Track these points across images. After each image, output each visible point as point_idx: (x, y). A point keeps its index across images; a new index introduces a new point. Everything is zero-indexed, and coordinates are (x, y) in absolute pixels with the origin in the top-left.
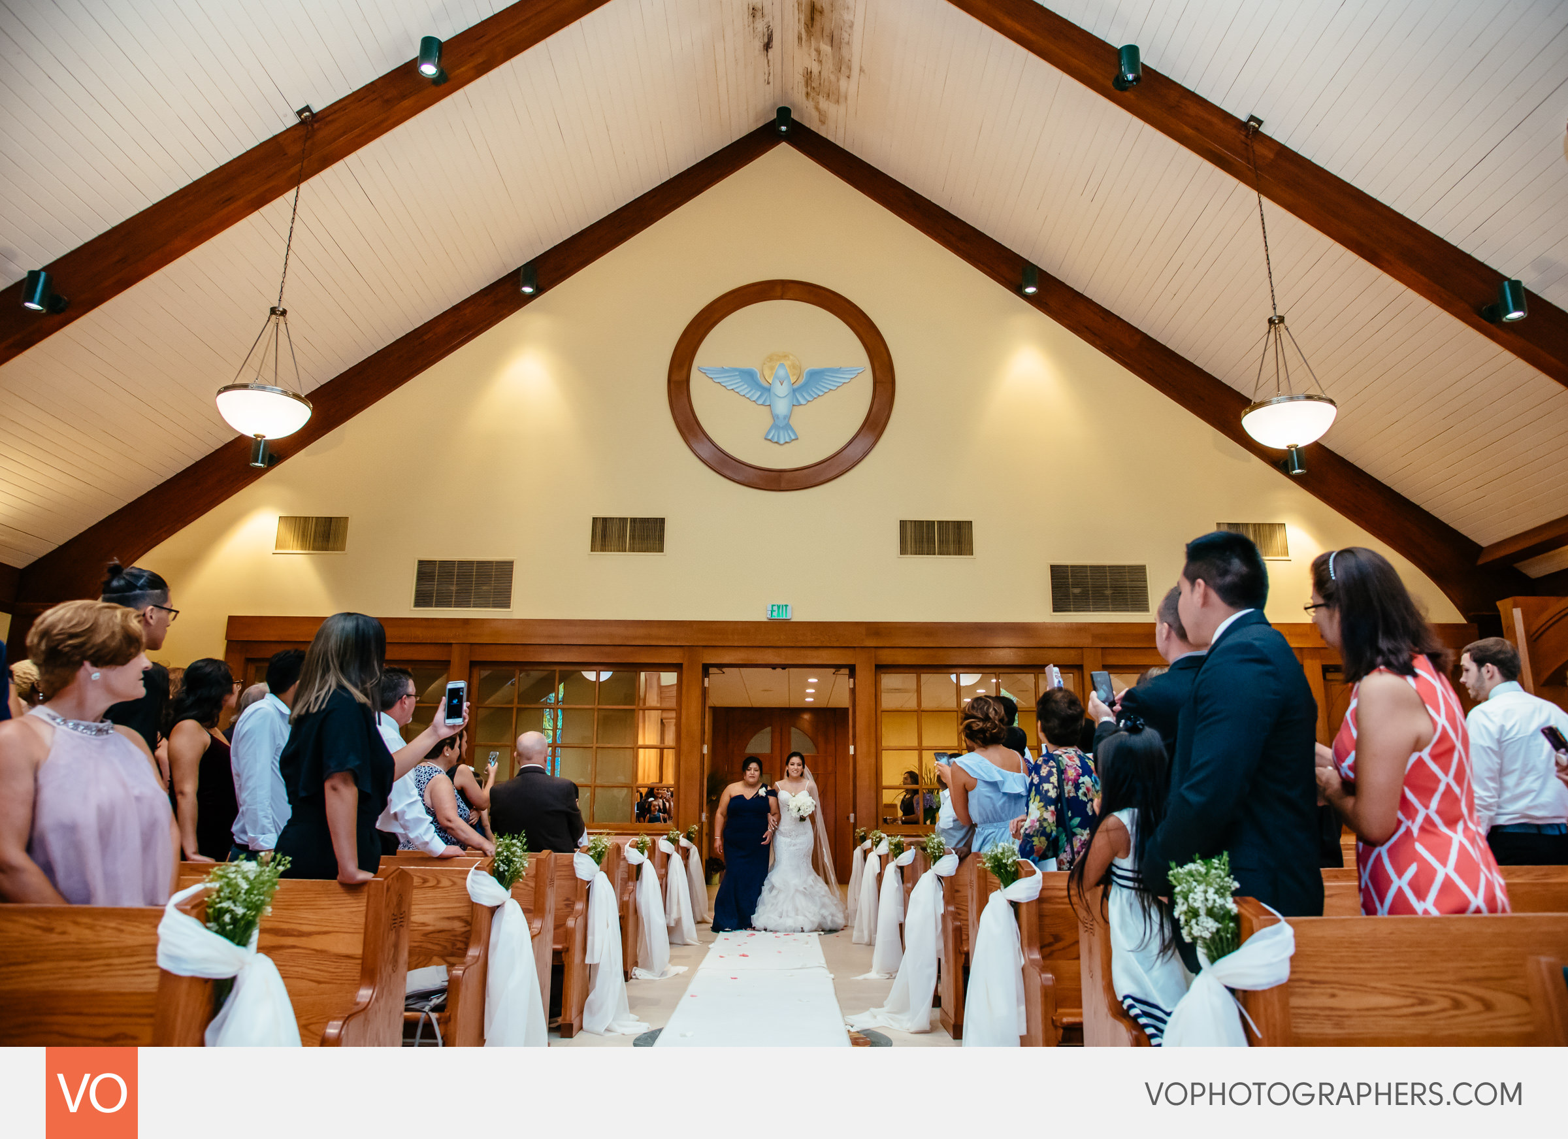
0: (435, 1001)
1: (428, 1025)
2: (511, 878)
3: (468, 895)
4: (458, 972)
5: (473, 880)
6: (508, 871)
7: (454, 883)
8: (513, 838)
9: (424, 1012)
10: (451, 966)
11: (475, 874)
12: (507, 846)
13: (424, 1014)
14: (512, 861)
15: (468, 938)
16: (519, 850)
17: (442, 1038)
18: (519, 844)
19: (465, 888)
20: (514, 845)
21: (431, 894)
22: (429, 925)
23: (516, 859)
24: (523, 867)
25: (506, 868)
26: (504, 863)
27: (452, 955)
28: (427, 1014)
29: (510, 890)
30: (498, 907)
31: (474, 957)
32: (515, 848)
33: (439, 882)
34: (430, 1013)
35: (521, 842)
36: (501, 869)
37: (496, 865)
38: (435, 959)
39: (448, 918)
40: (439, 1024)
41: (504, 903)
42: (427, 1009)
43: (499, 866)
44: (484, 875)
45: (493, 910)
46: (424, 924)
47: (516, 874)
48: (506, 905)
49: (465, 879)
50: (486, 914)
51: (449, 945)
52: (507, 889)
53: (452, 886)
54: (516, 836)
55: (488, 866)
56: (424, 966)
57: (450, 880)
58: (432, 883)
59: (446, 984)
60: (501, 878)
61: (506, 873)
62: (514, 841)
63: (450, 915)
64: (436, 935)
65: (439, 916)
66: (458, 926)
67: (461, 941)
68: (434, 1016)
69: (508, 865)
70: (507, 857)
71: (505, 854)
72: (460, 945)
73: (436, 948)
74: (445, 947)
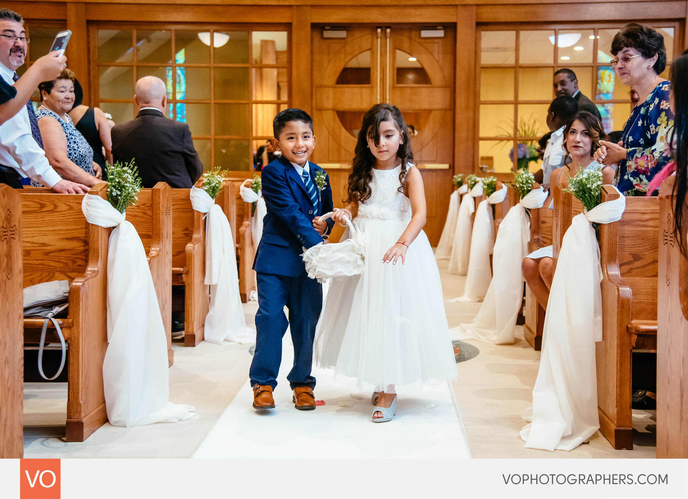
0: (57, 310)
1: (52, 331)
2: (124, 202)
3: (84, 218)
4: (77, 283)
5: (88, 204)
6: (120, 195)
7: (71, 208)
8: (124, 166)
9: (47, 318)
10: (71, 279)
11: (89, 198)
12: (118, 173)
13: (47, 320)
14: (124, 187)
15: (87, 256)
16: (130, 177)
17: (66, 341)
18: (130, 171)
19: (81, 212)
20: (125, 172)
21: (49, 217)
22: (49, 245)
23: (128, 185)
24: (135, 192)
25: (119, 193)
26: (117, 189)
27: (73, 271)
28: (50, 320)
29: (124, 213)
30: (115, 227)
31: (93, 272)
32: (126, 175)
33: (56, 206)
34: (53, 319)
35: (132, 170)
36: (114, 194)
37: (109, 190)
38: (57, 274)
39: (68, 239)
40: (61, 328)
41: (119, 225)
42: (50, 315)
43: (112, 191)
44: (98, 199)
45: (110, 230)
46: (44, 244)
47: (129, 198)
48: (121, 226)
49: (81, 204)
50: (105, 234)
51: (70, 263)
52: (121, 212)
53: (68, 210)
54: (127, 163)
55: (101, 190)
56: (47, 281)
57: (66, 205)
58: (50, 207)
59: (67, 294)
60: (114, 201)
61: (119, 198)
62: (125, 168)
63: (68, 236)
64: (55, 254)
65: (61, 237)
66: (77, 245)
67: (81, 259)
68: (57, 322)
69: (120, 191)
70: (119, 183)
71: (117, 180)
72: (79, 262)
73: (57, 264)
74: (66, 264)
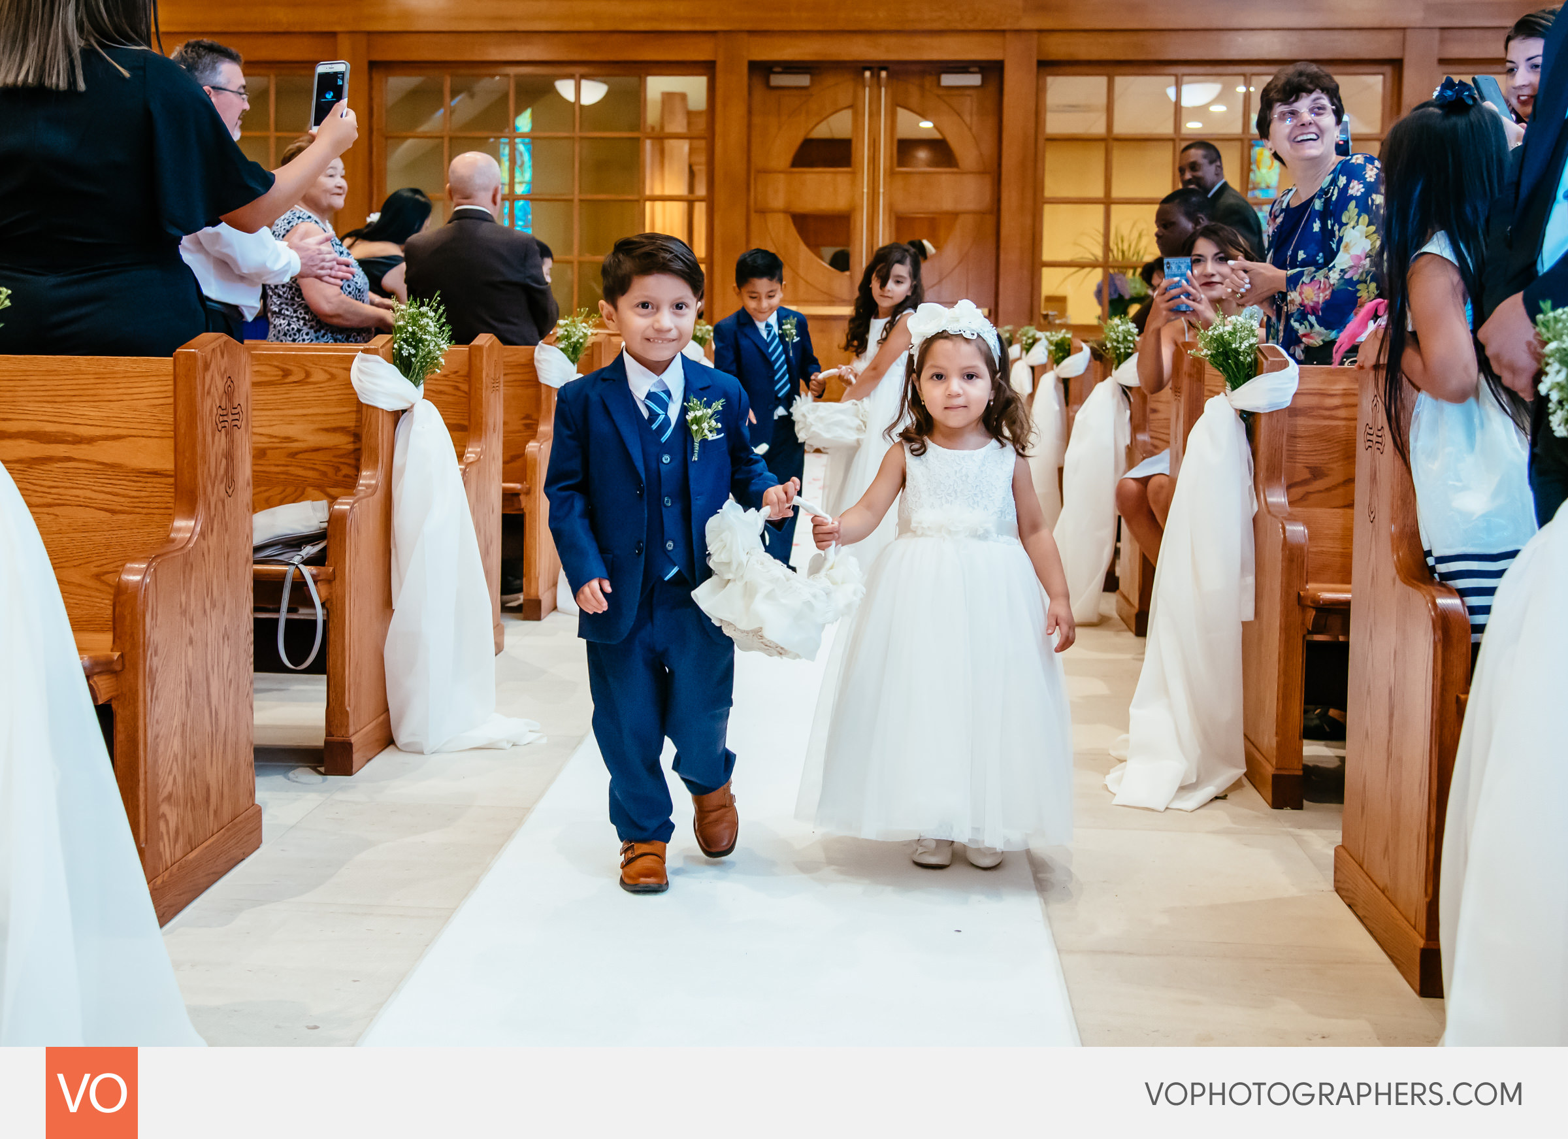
0: (309, 550)
1: (300, 586)
2: (421, 367)
3: (355, 394)
4: (342, 506)
5: (360, 371)
6: (415, 356)
7: (333, 377)
8: (422, 304)
9: (294, 564)
10: (333, 499)
11: (363, 360)
12: (412, 317)
13: (293, 568)
14: (421, 341)
15: (358, 460)
16: (431, 324)
17: (323, 605)
18: (432, 314)
19: (349, 384)
20: (423, 315)
21: (298, 393)
22: (297, 441)
23: (428, 337)
24: (440, 349)
25: (413, 351)
26: (409, 345)
27: (336, 485)
28: (297, 567)
29: (422, 387)
30: (404, 411)
31: (368, 486)
32: (426, 320)
33: (308, 374)
34: (301, 567)
35: (436, 311)
36: (405, 353)
37: (396, 346)
38: (309, 490)
39: (327, 430)
40: (315, 582)
41: (412, 407)
42: (296, 559)
43: (401, 348)
44: (378, 362)
45: (397, 416)
46: (288, 439)
47: (429, 361)
48: (415, 409)
49: (349, 370)
50: (387, 422)
51: (330, 471)
52: (417, 385)
53: (329, 380)
54: (426, 301)
55: (382, 347)
56: (294, 502)
57: (326, 371)
58: (298, 375)
59: (325, 525)
60: (405, 366)
61: (413, 359)
62: (424, 309)
63: (328, 426)
64: (306, 456)
65: (317, 426)
66: (342, 441)
67: (349, 465)
68: (307, 571)
69: (415, 347)
70: (413, 333)
71: (410, 329)
72: (346, 470)
73: (310, 474)
74: (324, 474)
